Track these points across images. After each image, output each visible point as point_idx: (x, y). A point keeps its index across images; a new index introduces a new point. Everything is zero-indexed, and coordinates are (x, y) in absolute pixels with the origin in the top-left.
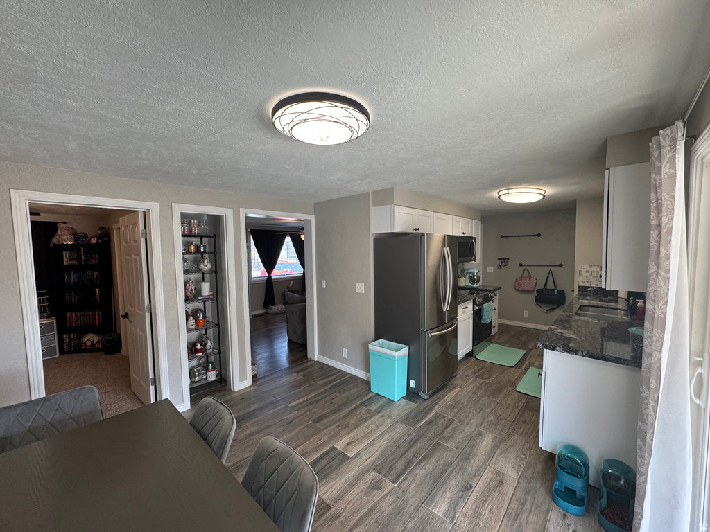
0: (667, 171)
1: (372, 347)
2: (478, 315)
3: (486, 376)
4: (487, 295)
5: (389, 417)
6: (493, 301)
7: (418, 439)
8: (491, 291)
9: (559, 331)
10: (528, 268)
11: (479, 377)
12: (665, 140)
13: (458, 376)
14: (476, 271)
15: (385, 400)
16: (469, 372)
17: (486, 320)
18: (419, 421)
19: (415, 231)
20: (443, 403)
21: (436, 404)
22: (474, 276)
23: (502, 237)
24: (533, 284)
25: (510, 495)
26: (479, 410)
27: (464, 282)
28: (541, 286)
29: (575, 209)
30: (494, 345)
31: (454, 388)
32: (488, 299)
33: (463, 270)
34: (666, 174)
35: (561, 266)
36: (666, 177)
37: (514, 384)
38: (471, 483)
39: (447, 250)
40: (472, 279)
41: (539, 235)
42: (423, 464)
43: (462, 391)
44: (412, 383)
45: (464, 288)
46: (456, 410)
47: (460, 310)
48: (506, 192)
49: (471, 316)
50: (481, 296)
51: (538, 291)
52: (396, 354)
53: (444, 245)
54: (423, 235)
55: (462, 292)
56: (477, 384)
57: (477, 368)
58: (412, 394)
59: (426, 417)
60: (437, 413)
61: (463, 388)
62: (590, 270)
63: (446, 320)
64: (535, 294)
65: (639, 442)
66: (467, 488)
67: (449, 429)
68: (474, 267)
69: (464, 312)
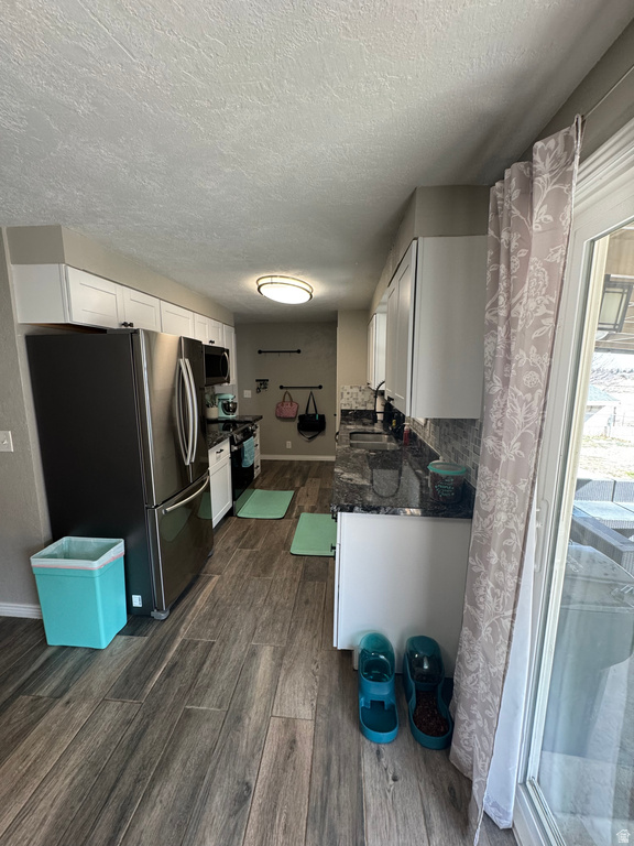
0: (542, 217)
1: (36, 561)
2: (237, 458)
3: (252, 542)
4: (247, 428)
5: (86, 695)
6: (255, 436)
7: (148, 724)
8: (251, 423)
9: (346, 475)
10: (289, 391)
11: (243, 547)
12: (543, 160)
13: (216, 553)
14: (231, 397)
15: (80, 654)
16: (230, 543)
17: (247, 462)
18: (149, 678)
19: (123, 327)
20: (193, 615)
21: (182, 622)
22: (229, 403)
23: (260, 352)
24: (295, 410)
25: (307, 767)
26: (248, 607)
27: (215, 412)
28: (302, 411)
29: (336, 322)
30: (258, 492)
31: (210, 578)
32: (248, 434)
33: (214, 396)
34: (541, 223)
35: (320, 387)
36: (540, 229)
37: (287, 544)
38: (248, 778)
39: (185, 363)
40: (227, 408)
41: (299, 351)
42: (155, 792)
43: (222, 578)
44: (137, 601)
45: (216, 421)
46: (214, 622)
47: (212, 456)
48: (269, 280)
49: (228, 462)
50: (239, 430)
51: (300, 417)
52: (96, 565)
53: (179, 355)
54: (137, 331)
55: (214, 427)
56: (242, 559)
57: (240, 532)
58: (137, 621)
59: (164, 658)
60: (184, 641)
61: (224, 574)
62: (351, 391)
63: (192, 477)
64: (297, 421)
65: (466, 631)
66: (242, 797)
67: (204, 670)
68: (229, 391)
69: (218, 458)
